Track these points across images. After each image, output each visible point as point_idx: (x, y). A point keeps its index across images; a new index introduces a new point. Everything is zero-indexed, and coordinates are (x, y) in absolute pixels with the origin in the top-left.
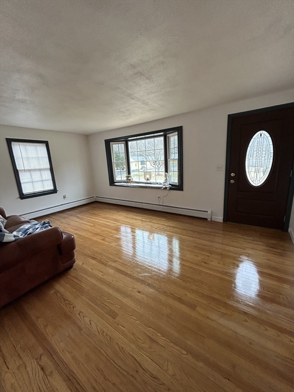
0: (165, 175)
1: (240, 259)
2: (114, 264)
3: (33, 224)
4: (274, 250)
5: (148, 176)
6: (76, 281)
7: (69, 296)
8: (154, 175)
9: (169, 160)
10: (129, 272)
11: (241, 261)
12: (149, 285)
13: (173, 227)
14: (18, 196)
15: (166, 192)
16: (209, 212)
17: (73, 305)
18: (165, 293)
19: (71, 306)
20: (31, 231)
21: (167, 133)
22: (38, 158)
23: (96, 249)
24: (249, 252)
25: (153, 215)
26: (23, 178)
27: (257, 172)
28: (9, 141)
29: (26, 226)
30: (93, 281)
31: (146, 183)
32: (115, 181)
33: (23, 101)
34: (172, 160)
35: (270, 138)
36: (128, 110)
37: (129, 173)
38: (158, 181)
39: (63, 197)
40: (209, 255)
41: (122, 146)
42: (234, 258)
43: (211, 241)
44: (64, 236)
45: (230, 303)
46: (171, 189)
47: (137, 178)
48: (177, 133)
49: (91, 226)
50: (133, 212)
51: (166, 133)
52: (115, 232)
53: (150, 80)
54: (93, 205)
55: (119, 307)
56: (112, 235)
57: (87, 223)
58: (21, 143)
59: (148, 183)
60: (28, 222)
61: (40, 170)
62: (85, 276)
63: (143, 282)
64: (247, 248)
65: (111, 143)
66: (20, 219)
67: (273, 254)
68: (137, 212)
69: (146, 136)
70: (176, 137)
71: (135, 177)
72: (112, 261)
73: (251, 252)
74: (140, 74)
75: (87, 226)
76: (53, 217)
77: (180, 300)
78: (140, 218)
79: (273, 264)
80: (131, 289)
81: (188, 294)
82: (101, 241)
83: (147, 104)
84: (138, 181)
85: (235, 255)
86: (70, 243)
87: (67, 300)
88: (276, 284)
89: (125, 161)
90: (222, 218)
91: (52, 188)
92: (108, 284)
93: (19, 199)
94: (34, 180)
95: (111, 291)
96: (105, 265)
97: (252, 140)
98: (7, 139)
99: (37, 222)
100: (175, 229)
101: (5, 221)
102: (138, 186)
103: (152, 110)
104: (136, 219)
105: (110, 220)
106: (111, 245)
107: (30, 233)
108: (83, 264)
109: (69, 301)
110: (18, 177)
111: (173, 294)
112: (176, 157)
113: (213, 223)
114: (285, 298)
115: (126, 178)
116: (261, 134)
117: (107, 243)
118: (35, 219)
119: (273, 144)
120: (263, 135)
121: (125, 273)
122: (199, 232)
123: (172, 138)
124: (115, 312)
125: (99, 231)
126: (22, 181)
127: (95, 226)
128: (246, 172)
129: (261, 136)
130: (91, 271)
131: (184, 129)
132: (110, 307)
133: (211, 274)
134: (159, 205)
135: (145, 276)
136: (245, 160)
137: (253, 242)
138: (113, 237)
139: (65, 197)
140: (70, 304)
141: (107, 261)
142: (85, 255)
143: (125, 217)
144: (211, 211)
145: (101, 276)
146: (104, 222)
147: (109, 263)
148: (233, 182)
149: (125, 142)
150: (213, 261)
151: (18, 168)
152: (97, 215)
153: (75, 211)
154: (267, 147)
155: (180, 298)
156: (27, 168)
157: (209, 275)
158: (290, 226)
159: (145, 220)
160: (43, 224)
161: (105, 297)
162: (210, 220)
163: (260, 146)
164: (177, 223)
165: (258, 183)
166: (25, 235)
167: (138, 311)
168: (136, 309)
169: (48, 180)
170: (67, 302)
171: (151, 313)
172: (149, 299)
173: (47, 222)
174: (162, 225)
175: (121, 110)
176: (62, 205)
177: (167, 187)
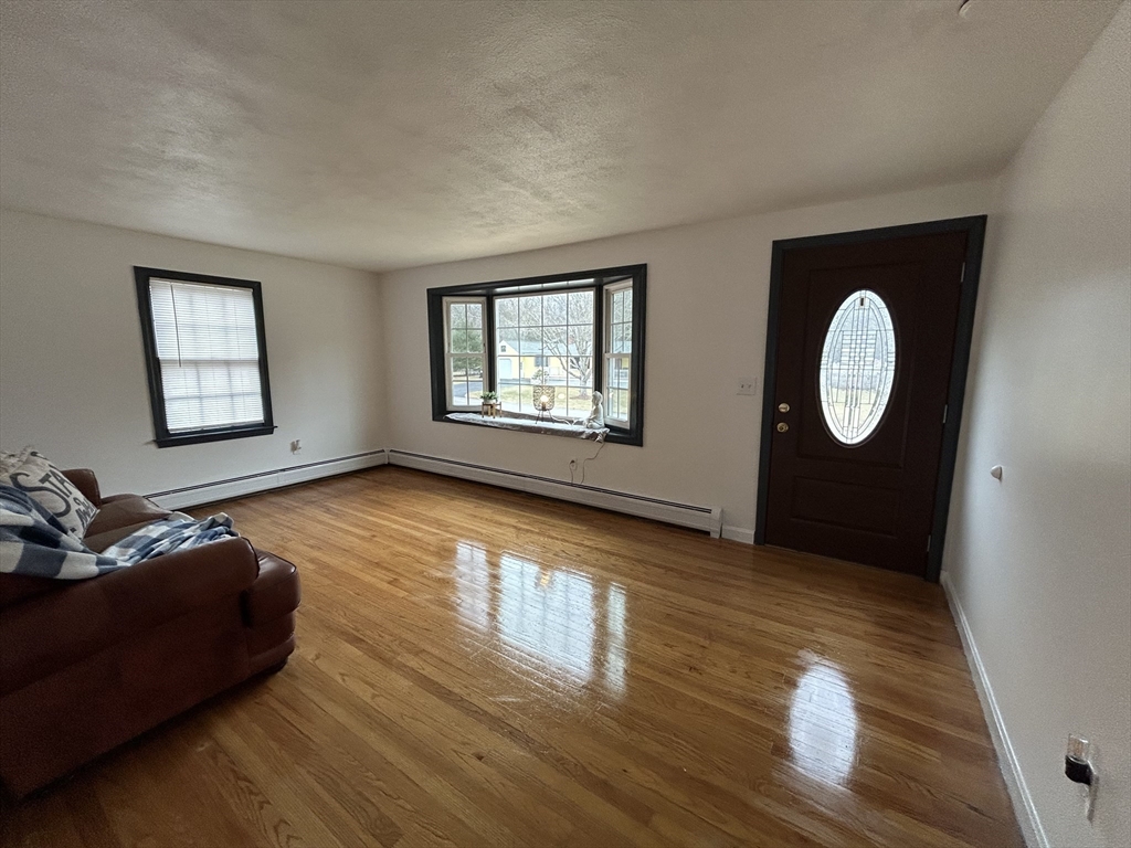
0: (595, 397)
1: (798, 662)
2: (413, 662)
3: (177, 523)
4: (900, 637)
5: (544, 399)
6: (286, 713)
7: (256, 766)
8: (562, 396)
9: (606, 356)
10: (457, 690)
11: (802, 669)
12: (513, 734)
13: (608, 552)
14: (150, 436)
15: (593, 447)
16: (716, 512)
17: (260, 798)
18: (559, 763)
19: (256, 799)
20: (165, 544)
21: (605, 280)
22: (226, 329)
23: (364, 611)
24: (824, 639)
25: (552, 514)
26: (173, 384)
27: (850, 403)
28: (143, 277)
29: (154, 531)
30: (340, 714)
31: (537, 419)
32: (449, 408)
33: (189, 166)
34: (614, 355)
35: (886, 312)
36: (493, 210)
37: (492, 386)
38: (573, 415)
39: (289, 447)
40: (706, 643)
41: (476, 309)
42: (782, 658)
43: (715, 602)
44: (266, 566)
45: (759, 802)
46: (608, 439)
47: (514, 401)
48: (630, 282)
49: (363, 538)
50: (497, 501)
51: (600, 281)
52: (433, 560)
53: (551, 131)
54: (379, 476)
55: (409, 807)
56: (420, 567)
57: (350, 529)
58: (177, 284)
59: (543, 419)
60: (164, 518)
61: (228, 363)
62: (316, 699)
63: (496, 723)
64: (821, 626)
65: (445, 299)
66: (144, 507)
67: (894, 648)
68: (507, 503)
69: (545, 285)
70: (630, 293)
71: (507, 400)
72: (409, 651)
73: (828, 638)
74: (524, 112)
75: (351, 538)
76: (254, 505)
77: (605, 789)
78: (513, 521)
79: (895, 680)
80: (454, 747)
81: (632, 770)
82: (385, 586)
83: (547, 197)
84: (516, 410)
85: (782, 648)
86: (284, 590)
87: (246, 779)
88: (900, 744)
89: (482, 351)
90: (753, 532)
91: (257, 416)
92: (387, 728)
93: (153, 447)
94: (205, 392)
95: (391, 753)
96: (387, 662)
97: (839, 313)
98: (137, 269)
99: (191, 519)
100: (613, 560)
101: (94, 511)
102: (517, 426)
103: (562, 213)
104: (501, 524)
105: (422, 521)
106: (413, 598)
107: (160, 553)
108: (318, 657)
109: (250, 782)
110: (156, 380)
111: (584, 768)
112: (628, 348)
113: (725, 547)
114: (925, 792)
115: (482, 400)
116: (862, 300)
117: (402, 594)
118: (188, 510)
119: (895, 329)
120: (866, 302)
121: (443, 691)
122: (682, 572)
123: (617, 297)
124: (393, 824)
125: (383, 554)
126: (167, 393)
127: (375, 539)
128: (820, 402)
129: (862, 304)
130: (339, 678)
131: (651, 272)
132: (379, 805)
133: (707, 706)
134: (572, 485)
135: (504, 703)
136: (819, 369)
137: (839, 609)
138: (425, 577)
139: (294, 447)
140: (251, 793)
141: (393, 652)
142: (329, 628)
143: (471, 515)
144: (722, 511)
145: (369, 701)
146: (405, 530)
147: (399, 659)
148: (786, 428)
149: (484, 299)
150: (715, 665)
151: (161, 355)
152: (387, 505)
153: (322, 489)
154: (879, 336)
155: (605, 783)
156: (187, 355)
157: (702, 710)
158: (943, 567)
159: (528, 531)
160: (207, 526)
161: (368, 770)
162: (717, 537)
163: (860, 333)
164: (620, 540)
165: (855, 435)
166: (143, 558)
167: (466, 821)
168: (461, 816)
169: (248, 394)
170: (243, 784)
171: (507, 830)
172: (505, 781)
173: (221, 521)
174: (576, 544)
175: (474, 209)
176: (284, 470)
177: (597, 431)
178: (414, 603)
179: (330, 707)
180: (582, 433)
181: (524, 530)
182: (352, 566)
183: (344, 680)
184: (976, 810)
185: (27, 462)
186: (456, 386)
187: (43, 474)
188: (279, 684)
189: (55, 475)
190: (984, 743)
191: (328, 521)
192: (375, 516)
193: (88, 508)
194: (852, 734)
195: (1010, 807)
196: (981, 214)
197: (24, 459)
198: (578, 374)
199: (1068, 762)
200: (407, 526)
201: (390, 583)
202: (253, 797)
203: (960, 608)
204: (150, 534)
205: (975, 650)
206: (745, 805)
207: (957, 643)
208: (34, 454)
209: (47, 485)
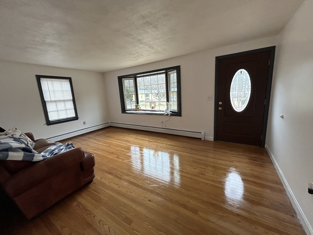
0: (167, 104)
1: (230, 170)
2: (127, 178)
3: (58, 145)
4: (255, 162)
5: (153, 105)
6: (96, 193)
7: (89, 207)
8: (158, 104)
9: (169, 92)
10: (140, 184)
12: (158, 194)
13: (174, 146)
14: (45, 123)
15: (168, 117)
16: (203, 133)
17: (93, 215)
18: (171, 201)
20: (56, 151)
21: (168, 71)
22: (63, 91)
23: (111, 166)
24: (236, 164)
25: (158, 137)
26: (50, 107)
27: (239, 101)
28: (39, 78)
29: (53, 148)
30: (110, 193)
31: (151, 111)
32: (126, 110)
33: (52, 45)
34: (172, 92)
35: (248, 75)
36: (137, 52)
37: (138, 103)
38: (161, 109)
39: (83, 123)
40: (205, 167)
41: (132, 81)
42: (225, 170)
43: (206, 157)
44: (86, 155)
46: (171, 115)
47: (144, 106)
48: (175, 71)
49: (107, 146)
50: (142, 134)
51: (167, 71)
52: (127, 151)
53: (156, 28)
54: (108, 129)
55: (133, 214)
56: (125, 153)
57: (103, 144)
58: (48, 79)
59: (153, 111)
60: (54, 144)
61: (64, 101)
63: (152, 192)
64: (235, 161)
65: (123, 79)
66: (47, 142)
69: (151, 73)
70: (175, 74)
71: (142, 106)
72: (125, 175)
74: (148, 23)
75: (104, 147)
76: (75, 140)
78: (147, 139)
79: (256, 173)
80: (142, 198)
81: (191, 201)
82: (116, 159)
83: (153, 48)
84: (145, 109)
85: (225, 167)
86: (91, 161)
90: (213, 138)
91: (73, 115)
92: (123, 195)
93: (46, 125)
94: (59, 109)
96: (120, 178)
97: (235, 76)
98: (37, 76)
99: (61, 144)
100: (176, 147)
101: (34, 144)
102: (146, 113)
103: (156, 52)
104: (144, 140)
105: (122, 141)
106: (124, 161)
107: (56, 154)
108: (101, 178)
109: (90, 211)
110: (45, 107)
111: (178, 202)
112: (176, 90)
113: (206, 142)
114: (268, 201)
115: (135, 107)
116: (241, 72)
117: (120, 160)
118: (60, 141)
119: (251, 79)
120: (242, 72)
121: (137, 185)
122: (195, 150)
123: (172, 76)
124: (130, 219)
125: (113, 151)
126: (48, 110)
127: (111, 146)
128: (230, 101)
129: (241, 73)
130: (108, 184)
131: (181, 68)
132: (125, 214)
133: (208, 183)
134: (162, 128)
135: (154, 187)
136: (230, 92)
137: (238, 156)
138: (126, 155)
139: (84, 123)
140: (91, 214)
141: (121, 176)
142: (103, 171)
143: (135, 138)
144: (204, 132)
145: (117, 188)
146: (118, 143)
147: (123, 177)
148: (221, 109)
149: (134, 78)
150: (208, 173)
151: (45, 100)
152: (112, 137)
153: (93, 134)
154: (246, 82)
155: (184, 205)
156: (53, 99)
157: (206, 184)
158: (265, 143)
159: (152, 141)
160: (67, 145)
161: (121, 206)
162: (203, 139)
163: (241, 81)
164: (177, 142)
165: (240, 109)
166: (52, 155)
167: (149, 217)
168: (148, 216)
169: (70, 109)
170: (88, 212)
171: (160, 218)
172: (158, 206)
173: (70, 144)
174: (165, 144)
175: (132, 53)
176: (82, 130)
177: (168, 113)
178: (124, 163)
179: (107, 191)
180: (164, 114)
181: (151, 141)
182: (106, 154)
183: (109, 184)
184: (282, 204)
185: (14, 131)
186: (128, 103)
187: (20, 134)
188: (92, 186)
189: (23, 134)
190: (281, 187)
191: (96, 142)
192: (109, 140)
193: (33, 143)
194: (242, 187)
195: (290, 203)
196: (274, 45)
197: (14, 130)
198: (158, 98)
199: (309, 189)
200: (118, 142)
201: (117, 158)
202: (91, 215)
203: (271, 154)
204: (52, 149)
205: (277, 164)
206: (221, 207)
207: (271, 163)
208: (16, 129)
209: (21, 137)
